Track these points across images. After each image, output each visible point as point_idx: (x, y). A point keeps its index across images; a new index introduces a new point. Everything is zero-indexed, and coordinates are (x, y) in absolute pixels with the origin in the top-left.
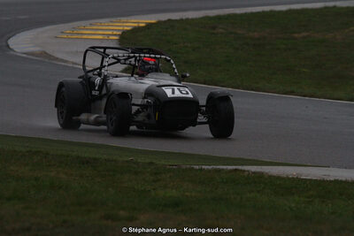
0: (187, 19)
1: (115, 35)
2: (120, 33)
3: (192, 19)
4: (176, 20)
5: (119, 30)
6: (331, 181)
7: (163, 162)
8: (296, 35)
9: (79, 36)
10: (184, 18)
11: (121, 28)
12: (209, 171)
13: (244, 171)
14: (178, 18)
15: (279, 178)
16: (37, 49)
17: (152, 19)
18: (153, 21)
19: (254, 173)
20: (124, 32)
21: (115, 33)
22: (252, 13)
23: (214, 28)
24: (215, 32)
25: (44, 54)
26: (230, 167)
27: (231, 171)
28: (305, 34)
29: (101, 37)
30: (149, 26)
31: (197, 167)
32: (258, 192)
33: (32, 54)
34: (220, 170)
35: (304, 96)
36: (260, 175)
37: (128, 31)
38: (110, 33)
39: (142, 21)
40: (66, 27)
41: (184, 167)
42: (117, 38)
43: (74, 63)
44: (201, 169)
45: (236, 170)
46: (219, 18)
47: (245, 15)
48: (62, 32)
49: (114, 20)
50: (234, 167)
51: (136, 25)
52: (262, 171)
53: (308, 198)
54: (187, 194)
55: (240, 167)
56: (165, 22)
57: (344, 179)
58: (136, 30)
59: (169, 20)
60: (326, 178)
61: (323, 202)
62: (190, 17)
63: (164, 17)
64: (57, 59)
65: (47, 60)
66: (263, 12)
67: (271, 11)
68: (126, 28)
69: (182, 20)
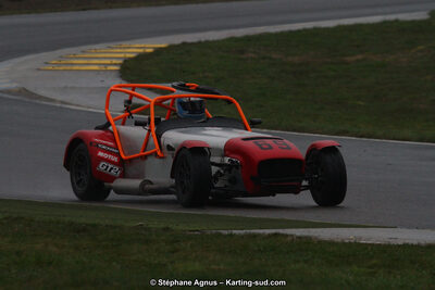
0: (207, 42)
1: (115, 64)
2: (121, 61)
3: (214, 42)
4: (192, 44)
5: (120, 58)
6: (399, 246)
7: (181, 227)
8: (348, 59)
9: (69, 68)
10: (203, 40)
11: (122, 55)
12: (242, 237)
13: (287, 235)
14: (195, 40)
15: (332, 243)
16: (14, 86)
17: (162, 42)
18: (163, 46)
19: (300, 238)
20: (126, 61)
21: (114, 61)
22: (291, 32)
23: (242, 52)
24: (244, 56)
25: (23, 92)
26: (268, 231)
27: (270, 236)
28: (360, 57)
29: (96, 68)
30: (158, 51)
31: (225, 232)
32: (306, 262)
33: (8, 92)
34: (254, 236)
35: (361, 137)
36: (308, 241)
37: (131, 59)
38: (109, 62)
39: (149, 45)
40: (51, 56)
41: (209, 232)
42: (117, 68)
43: (62, 102)
44: (231, 235)
45: (276, 234)
46: (248, 39)
47: (282, 33)
48: (47, 63)
49: (111, 45)
50: (274, 231)
51: (141, 51)
52: (311, 234)
53: (370, 267)
54: (213, 267)
55: (281, 231)
56: (178, 46)
57: (415, 243)
58: (141, 58)
59: (184, 44)
60: (393, 242)
61: (390, 272)
62: (211, 39)
63: (177, 39)
64: (40, 97)
65: (27, 100)
66: (305, 30)
67: (315, 29)
68: (128, 55)
69: (200, 43)
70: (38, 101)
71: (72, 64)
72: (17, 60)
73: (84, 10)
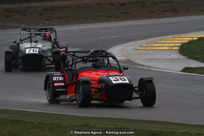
1: (177, 46)
2: (180, 45)
5: (179, 43)
9: (152, 48)
11: (181, 41)
18: (203, 36)
20: (183, 44)
21: (177, 45)
25: (128, 61)
29: (167, 48)
30: (200, 39)
37: (185, 43)
38: (173, 45)
39: (195, 36)
40: (143, 42)
42: (178, 48)
43: (148, 67)
48: (141, 46)
49: (176, 36)
51: (191, 39)
58: (191, 42)
64: (137, 64)
65: (130, 65)
68: (184, 41)
70: (136, 66)
71: (154, 46)
72: (125, 45)
73: (162, 18)
